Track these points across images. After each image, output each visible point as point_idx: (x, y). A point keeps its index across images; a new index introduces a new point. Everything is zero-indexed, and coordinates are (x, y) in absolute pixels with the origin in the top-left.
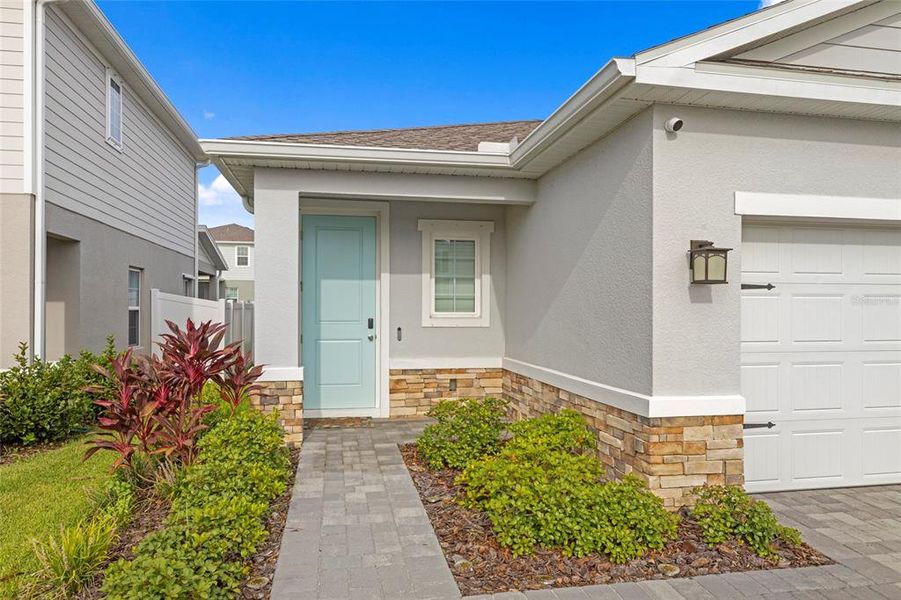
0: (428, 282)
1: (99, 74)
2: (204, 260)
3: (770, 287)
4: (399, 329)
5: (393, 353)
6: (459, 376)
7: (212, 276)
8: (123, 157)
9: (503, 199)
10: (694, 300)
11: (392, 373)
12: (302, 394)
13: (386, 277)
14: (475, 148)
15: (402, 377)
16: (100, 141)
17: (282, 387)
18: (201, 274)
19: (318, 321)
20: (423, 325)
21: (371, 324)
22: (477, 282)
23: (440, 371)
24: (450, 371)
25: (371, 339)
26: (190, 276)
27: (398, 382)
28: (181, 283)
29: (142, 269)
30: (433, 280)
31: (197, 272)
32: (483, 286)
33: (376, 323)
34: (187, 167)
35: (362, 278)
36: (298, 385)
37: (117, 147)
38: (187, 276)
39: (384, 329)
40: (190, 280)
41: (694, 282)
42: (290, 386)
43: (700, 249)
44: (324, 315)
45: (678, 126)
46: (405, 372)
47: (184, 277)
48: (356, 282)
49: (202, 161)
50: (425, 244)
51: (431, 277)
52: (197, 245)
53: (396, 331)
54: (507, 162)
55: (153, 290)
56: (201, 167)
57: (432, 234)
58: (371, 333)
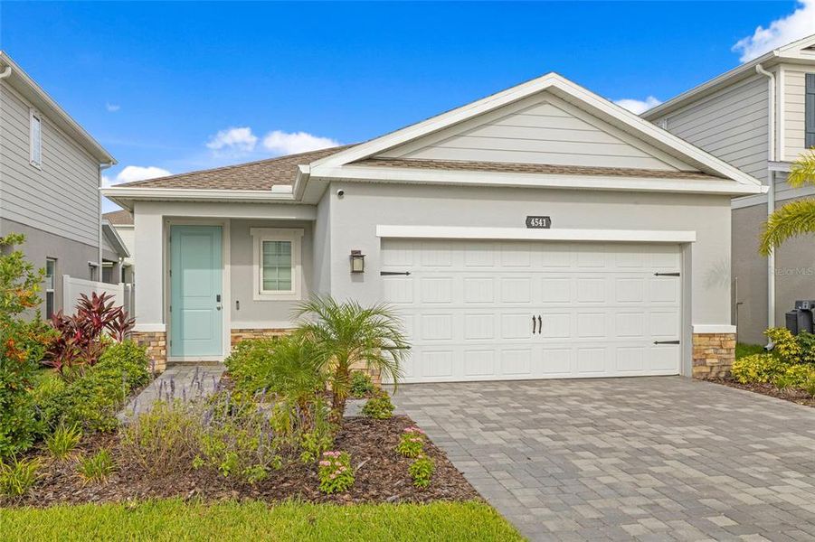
0: (257, 270)
1: (25, 114)
2: (108, 249)
3: (408, 274)
4: (238, 302)
5: (233, 318)
6: (279, 334)
7: (115, 263)
8: (42, 173)
9: (294, 218)
10: (353, 281)
11: (232, 331)
12: (166, 340)
13: (228, 267)
14: (270, 189)
15: (240, 334)
16: (26, 164)
17: (152, 336)
18: (104, 261)
19: (181, 297)
20: (255, 299)
21: (219, 299)
22: (293, 270)
23: (265, 330)
24: (273, 330)
25: (219, 309)
26: (96, 264)
27: (236, 337)
28: (88, 269)
29: (56, 259)
30: (262, 269)
31: (101, 260)
32: (296, 273)
33: (223, 298)
34: (93, 171)
35: (212, 268)
36: (163, 335)
37: (38, 167)
38: (92, 263)
39: (227, 303)
40: (95, 267)
41: (353, 272)
42: (157, 335)
43: (356, 255)
44: (186, 293)
45: (341, 193)
46: (241, 331)
47: (90, 265)
48: (207, 272)
49: (106, 163)
50: (256, 244)
51: (260, 267)
52: (101, 237)
53: (235, 304)
54: (292, 197)
55: (65, 276)
56: (104, 168)
57: (259, 237)
58: (219, 305)
